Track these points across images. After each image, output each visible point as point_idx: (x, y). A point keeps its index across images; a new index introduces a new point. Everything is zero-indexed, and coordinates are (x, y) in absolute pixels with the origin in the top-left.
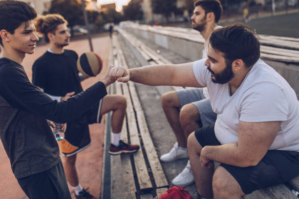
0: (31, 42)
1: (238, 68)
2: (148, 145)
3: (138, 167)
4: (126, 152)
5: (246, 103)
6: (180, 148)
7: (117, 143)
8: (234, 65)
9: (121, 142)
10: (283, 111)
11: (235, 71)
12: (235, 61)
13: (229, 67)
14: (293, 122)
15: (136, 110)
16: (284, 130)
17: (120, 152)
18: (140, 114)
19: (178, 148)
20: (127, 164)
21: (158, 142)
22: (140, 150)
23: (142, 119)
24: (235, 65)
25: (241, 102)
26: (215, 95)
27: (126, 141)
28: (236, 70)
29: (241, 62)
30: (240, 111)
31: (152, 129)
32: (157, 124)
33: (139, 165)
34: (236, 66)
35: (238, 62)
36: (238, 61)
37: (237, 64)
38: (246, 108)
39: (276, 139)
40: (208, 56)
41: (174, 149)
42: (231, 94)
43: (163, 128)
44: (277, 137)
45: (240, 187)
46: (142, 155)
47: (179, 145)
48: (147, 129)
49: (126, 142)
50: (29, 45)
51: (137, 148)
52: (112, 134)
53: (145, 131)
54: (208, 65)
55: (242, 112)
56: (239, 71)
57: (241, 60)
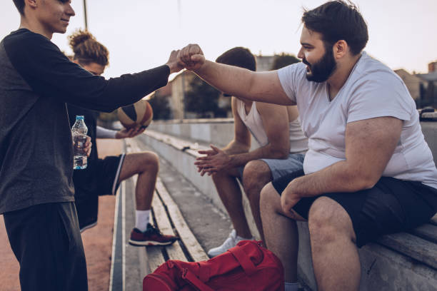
0: (64, 15)
2: (187, 238)
4: (155, 243)
5: (357, 95)
6: (238, 237)
7: (143, 228)
8: (335, 49)
9: (149, 227)
10: (404, 106)
11: (338, 58)
12: (337, 44)
13: (329, 53)
14: (415, 137)
15: (166, 203)
16: (404, 145)
17: (146, 243)
18: (173, 208)
19: (236, 238)
21: (202, 238)
23: (177, 213)
24: (337, 49)
25: (348, 97)
28: (339, 56)
29: (344, 44)
30: (348, 110)
32: (199, 220)
34: (338, 52)
35: (342, 45)
36: (340, 43)
37: (340, 48)
39: (393, 157)
40: (302, 44)
41: (229, 239)
43: (208, 224)
44: (394, 155)
45: (350, 220)
46: (179, 249)
47: (237, 234)
48: (185, 223)
50: (62, 19)
51: (172, 240)
52: (138, 213)
53: (182, 225)
54: (302, 56)
55: (350, 110)
56: (343, 57)
57: (343, 41)
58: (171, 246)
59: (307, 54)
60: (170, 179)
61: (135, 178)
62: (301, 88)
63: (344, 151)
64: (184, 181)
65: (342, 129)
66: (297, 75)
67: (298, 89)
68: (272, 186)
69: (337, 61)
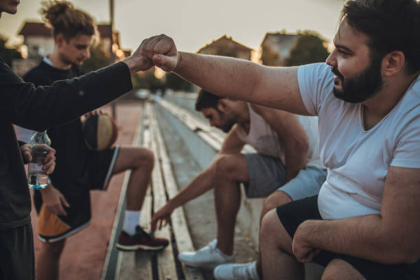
1: (394, 70)
2: (182, 242)
3: (162, 273)
4: (146, 248)
8: (385, 63)
9: (139, 228)
11: (385, 76)
12: (389, 56)
13: (375, 66)
17: (135, 247)
20: (146, 268)
22: (170, 248)
24: (388, 63)
26: (331, 134)
27: (147, 228)
28: (388, 74)
29: (400, 58)
30: (395, 148)
31: (192, 222)
32: (200, 216)
33: (165, 272)
34: (388, 67)
36: (395, 55)
37: (392, 62)
38: (411, 140)
40: (336, 45)
42: (367, 128)
48: (183, 220)
49: (148, 230)
52: (128, 214)
53: (180, 223)
54: (333, 63)
55: (397, 149)
56: (394, 76)
57: (401, 53)
58: (162, 252)
59: (341, 62)
60: (179, 160)
61: (127, 174)
62: (327, 105)
63: (380, 202)
64: (193, 163)
65: (382, 172)
66: (325, 86)
67: (323, 105)
68: (276, 215)
69: (384, 79)
